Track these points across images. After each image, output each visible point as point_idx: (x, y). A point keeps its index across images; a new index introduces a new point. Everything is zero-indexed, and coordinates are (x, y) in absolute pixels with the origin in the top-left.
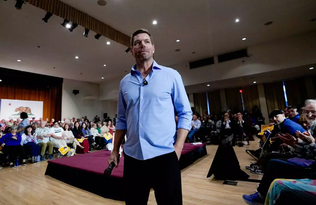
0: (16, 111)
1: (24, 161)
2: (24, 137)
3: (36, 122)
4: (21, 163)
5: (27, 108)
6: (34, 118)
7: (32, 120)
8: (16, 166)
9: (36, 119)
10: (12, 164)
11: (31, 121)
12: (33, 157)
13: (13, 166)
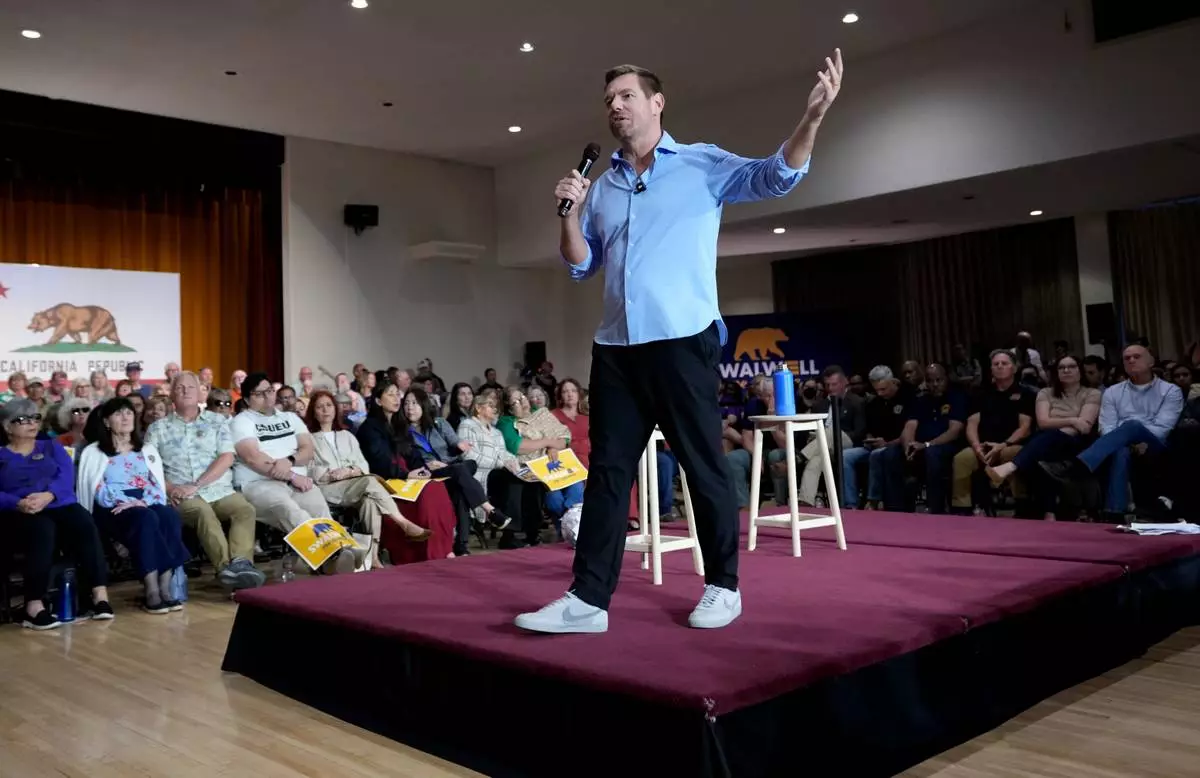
0: (36, 326)
1: (102, 594)
2: (92, 463)
3: (150, 387)
4: (87, 607)
5: (94, 310)
6: (133, 369)
7: (122, 376)
8: (62, 619)
9: (145, 375)
10: (37, 607)
11: (120, 384)
12: (152, 576)
13: (43, 619)
